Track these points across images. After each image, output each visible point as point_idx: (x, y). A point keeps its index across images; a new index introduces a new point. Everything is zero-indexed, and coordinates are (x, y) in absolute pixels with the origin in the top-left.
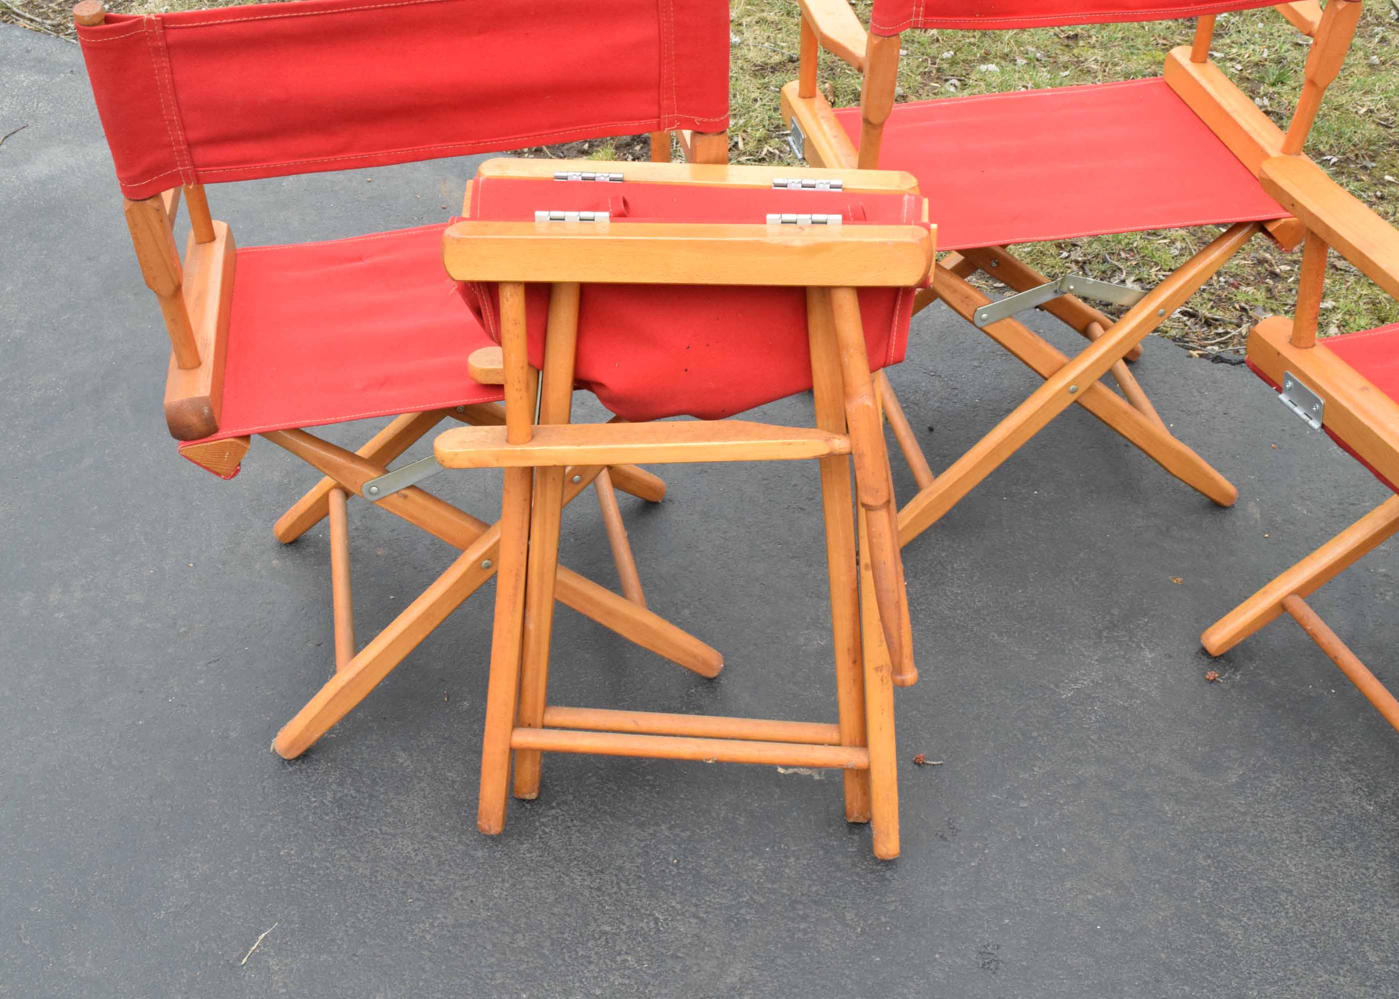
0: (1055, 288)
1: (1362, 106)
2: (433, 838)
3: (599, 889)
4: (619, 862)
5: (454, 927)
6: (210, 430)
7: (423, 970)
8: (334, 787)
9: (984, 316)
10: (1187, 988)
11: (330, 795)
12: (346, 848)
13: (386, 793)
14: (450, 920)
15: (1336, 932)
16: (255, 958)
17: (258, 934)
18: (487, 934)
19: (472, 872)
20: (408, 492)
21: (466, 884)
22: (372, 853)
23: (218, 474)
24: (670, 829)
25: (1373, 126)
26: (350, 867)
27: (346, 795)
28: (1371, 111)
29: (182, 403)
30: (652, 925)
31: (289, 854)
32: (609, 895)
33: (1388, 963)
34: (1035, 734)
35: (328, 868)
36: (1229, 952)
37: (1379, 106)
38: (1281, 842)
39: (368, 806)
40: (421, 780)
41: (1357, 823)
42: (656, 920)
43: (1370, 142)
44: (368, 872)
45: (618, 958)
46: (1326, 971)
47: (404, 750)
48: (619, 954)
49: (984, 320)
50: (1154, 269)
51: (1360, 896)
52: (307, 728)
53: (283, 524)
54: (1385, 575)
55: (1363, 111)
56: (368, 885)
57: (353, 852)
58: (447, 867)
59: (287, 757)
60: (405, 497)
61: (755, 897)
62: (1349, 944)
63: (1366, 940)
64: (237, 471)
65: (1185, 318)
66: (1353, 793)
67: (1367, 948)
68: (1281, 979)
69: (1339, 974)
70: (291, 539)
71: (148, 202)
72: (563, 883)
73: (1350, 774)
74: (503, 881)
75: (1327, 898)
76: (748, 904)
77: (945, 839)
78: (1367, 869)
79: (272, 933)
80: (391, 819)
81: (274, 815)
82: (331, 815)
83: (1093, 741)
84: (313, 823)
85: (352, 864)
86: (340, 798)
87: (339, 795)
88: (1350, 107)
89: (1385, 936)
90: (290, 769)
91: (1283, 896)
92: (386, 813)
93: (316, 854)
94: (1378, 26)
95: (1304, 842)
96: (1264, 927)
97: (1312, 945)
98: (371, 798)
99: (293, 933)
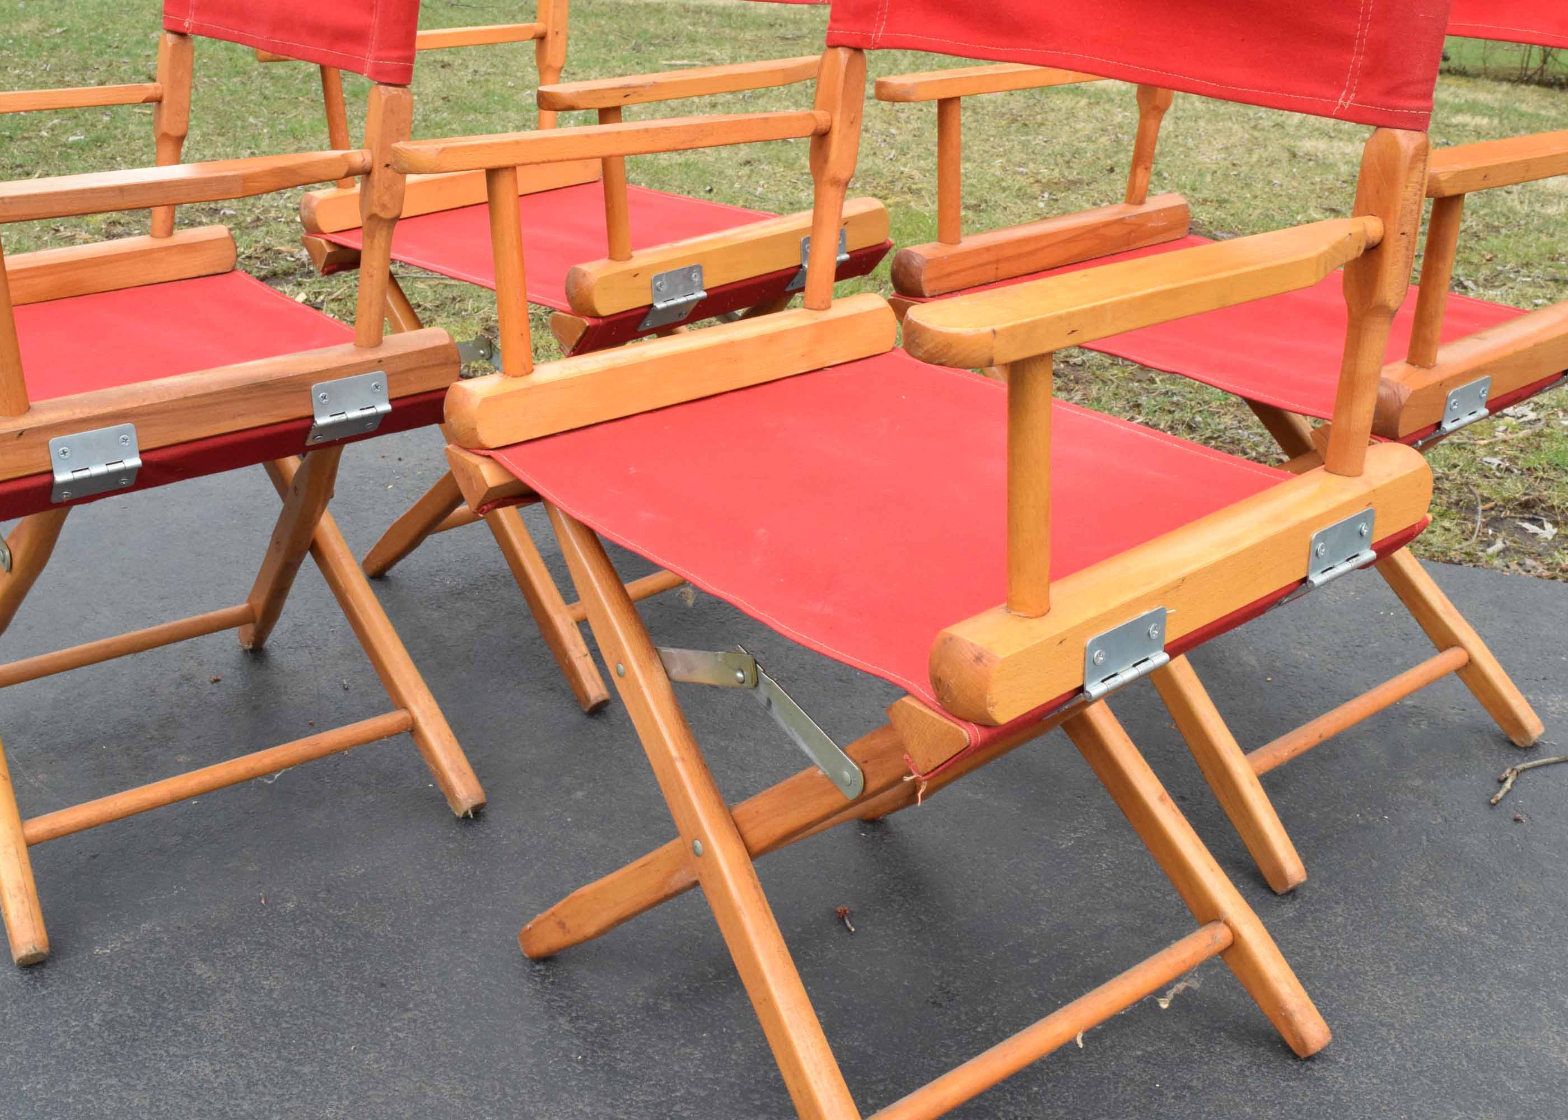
2: (241, 1055)
3: (474, 1098)
4: (502, 1064)
8: (104, 1008)
11: (97, 1017)
12: (117, 1076)
13: (177, 1008)
15: (1460, 1063)
19: (295, 1091)
21: (287, 1105)
22: (155, 1080)
24: (570, 1021)
26: (121, 1099)
27: (121, 1016)
31: (33, 1089)
32: (489, 1103)
33: (1535, 1091)
34: (1034, 887)
35: (89, 1101)
36: (1332, 1098)
38: (1366, 973)
39: (152, 1025)
40: (225, 991)
41: (1452, 946)
44: (147, 1103)
46: (1460, 1108)
47: (204, 960)
51: (1478, 1022)
54: (1414, 707)
57: (128, 1079)
58: (261, 1088)
61: (694, 1090)
62: (1481, 1075)
63: (1500, 1069)
66: (1438, 916)
67: (1504, 1078)
69: (1478, 1110)
72: (425, 1095)
73: (1429, 897)
74: (340, 1099)
75: (1439, 1028)
76: (684, 1100)
77: (940, 1006)
78: (1478, 992)
80: (182, 1039)
81: (16, 1046)
82: (99, 1040)
83: (1109, 889)
84: (73, 1050)
85: (124, 1094)
86: (112, 1020)
87: (110, 1016)
89: (1522, 1063)
90: (44, 992)
91: (1384, 1031)
92: (176, 1033)
93: (72, 1086)
95: (1393, 970)
96: (1369, 1067)
97: (1435, 1081)
98: (155, 1015)
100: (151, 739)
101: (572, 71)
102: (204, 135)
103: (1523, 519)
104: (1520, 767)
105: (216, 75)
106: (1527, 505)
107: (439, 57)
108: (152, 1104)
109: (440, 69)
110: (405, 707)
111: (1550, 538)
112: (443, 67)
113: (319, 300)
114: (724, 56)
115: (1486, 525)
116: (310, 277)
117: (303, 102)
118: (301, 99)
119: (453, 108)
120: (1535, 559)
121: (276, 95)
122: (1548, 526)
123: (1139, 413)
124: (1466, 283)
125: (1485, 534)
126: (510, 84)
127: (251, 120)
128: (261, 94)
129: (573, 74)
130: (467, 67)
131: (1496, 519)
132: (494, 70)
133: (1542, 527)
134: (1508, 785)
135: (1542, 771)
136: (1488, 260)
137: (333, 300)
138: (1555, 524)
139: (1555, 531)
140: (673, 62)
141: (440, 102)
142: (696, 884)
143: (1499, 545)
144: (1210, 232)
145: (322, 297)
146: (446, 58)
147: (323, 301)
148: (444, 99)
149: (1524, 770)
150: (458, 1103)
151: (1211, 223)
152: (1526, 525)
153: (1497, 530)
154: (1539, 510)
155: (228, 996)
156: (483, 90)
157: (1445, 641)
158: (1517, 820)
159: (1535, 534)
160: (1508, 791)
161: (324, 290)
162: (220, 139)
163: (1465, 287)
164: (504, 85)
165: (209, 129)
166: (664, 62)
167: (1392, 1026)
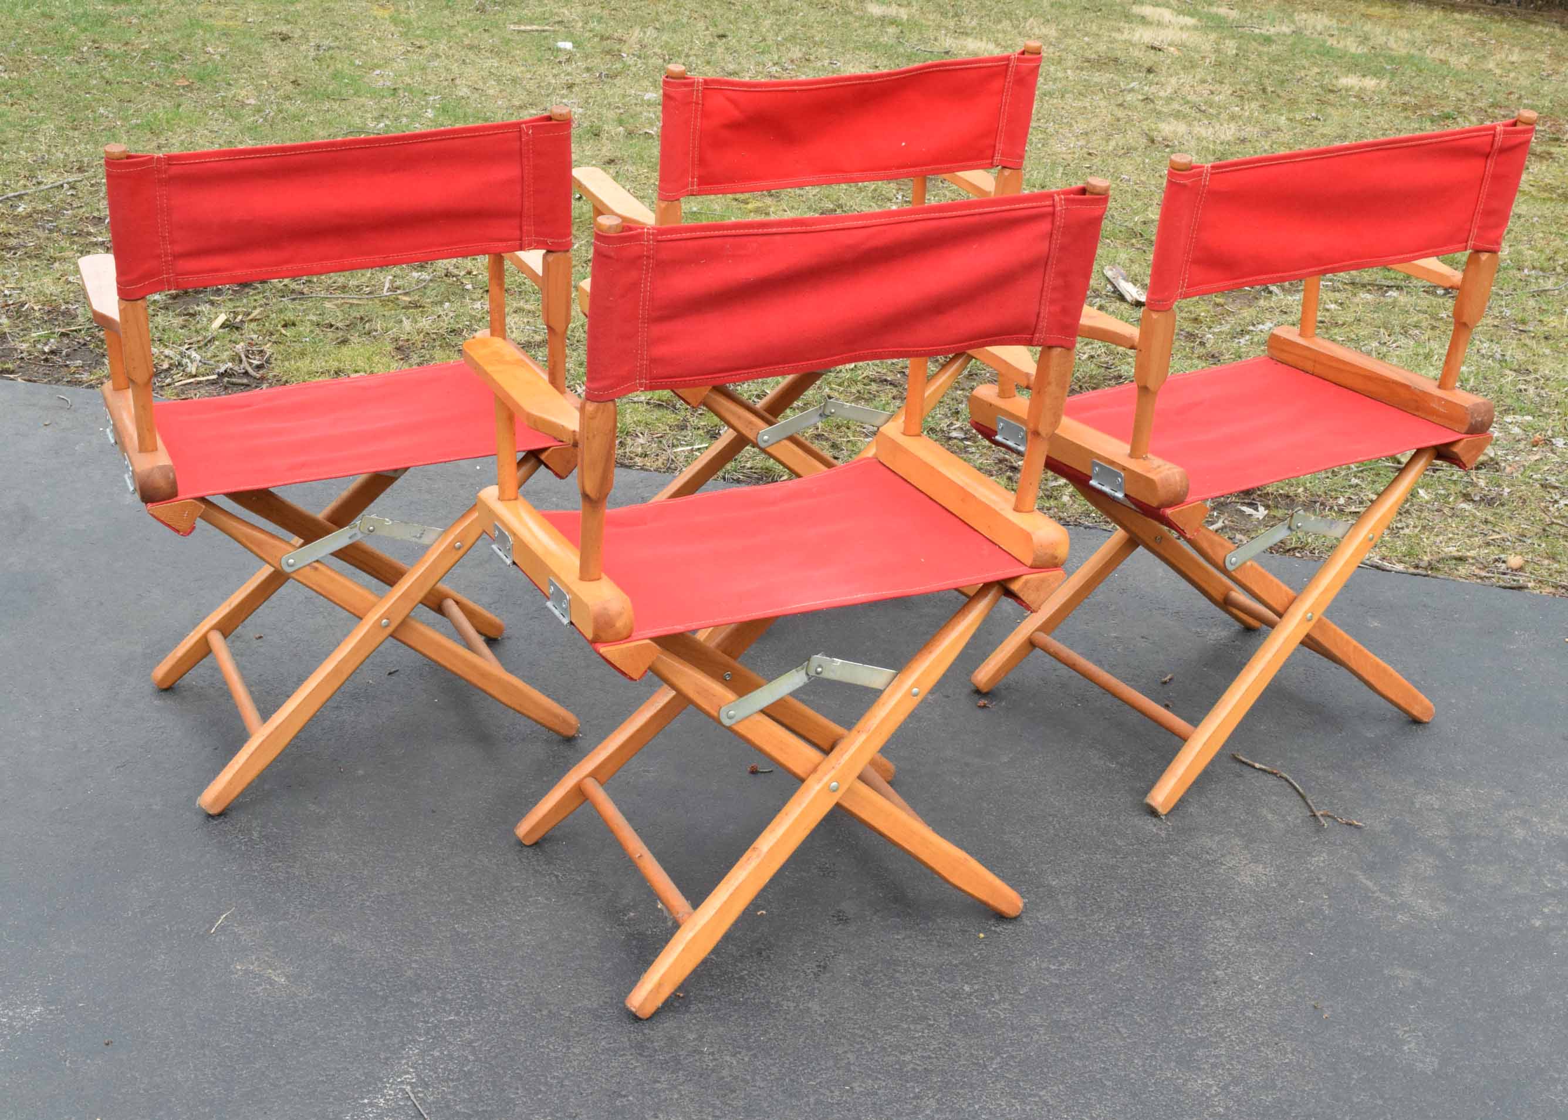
0: (820, 412)
2: (355, 849)
5: (388, 896)
6: (171, 494)
7: (369, 921)
8: (258, 829)
9: (766, 437)
11: (255, 835)
12: (280, 861)
13: (305, 828)
14: (383, 893)
16: (222, 929)
17: (219, 916)
18: (417, 897)
20: (316, 565)
21: (391, 872)
22: (305, 863)
23: (178, 531)
26: (287, 872)
27: (271, 832)
28: (1092, 357)
29: (153, 469)
30: (553, 878)
31: (231, 870)
35: (268, 874)
37: (1099, 352)
39: (292, 837)
40: (334, 818)
41: (1103, 775)
42: (557, 876)
43: (1091, 377)
44: (304, 873)
45: (530, 900)
46: (1086, 853)
47: (314, 803)
49: (765, 442)
52: (230, 782)
53: (160, 671)
55: (1086, 356)
56: (306, 880)
57: (288, 863)
59: (211, 812)
60: (316, 569)
64: (194, 528)
66: (1099, 759)
70: (165, 686)
71: (139, 302)
72: (473, 864)
73: (1096, 749)
74: (422, 867)
75: (1084, 816)
79: (232, 915)
80: (315, 842)
81: (210, 849)
82: (262, 845)
84: (247, 850)
85: (289, 870)
86: (266, 835)
87: (264, 833)
92: (310, 840)
93: (254, 868)
94: (1096, 297)
98: (293, 832)
99: (250, 912)
101: (418, 44)
102: (60, 129)
103: (1243, 504)
105: (44, 51)
106: (1247, 493)
107: (277, 28)
109: (279, 42)
111: (1261, 518)
112: (283, 40)
113: (237, 320)
114: (574, 16)
115: (1214, 509)
116: (219, 295)
117: (147, 87)
118: (145, 84)
119: (306, 94)
121: (119, 79)
122: (1261, 509)
123: (957, 420)
125: (1211, 516)
126: (357, 62)
127: (102, 110)
128: (102, 77)
130: (308, 40)
131: (1222, 504)
132: (337, 43)
133: (1256, 509)
137: (251, 320)
138: (1267, 507)
139: (1266, 512)
140: (523, 28)
141: (290, 87)
143: (1219, 524)
145: (240, 317)
146: (285, 29)
147: (242, 321)
148: (293, 82)
152: (1244, 508)
153: (1221, 513)
154: (1255, 496)
155: (336, 820)
156: (330, 70)
159: (1250, 515)
161: (239, 309)
162: (76, 132)
163: (1271, 292)
164: (352, 63)
165: (62, 122)
166: (512, 27)
167: (1056, 816)
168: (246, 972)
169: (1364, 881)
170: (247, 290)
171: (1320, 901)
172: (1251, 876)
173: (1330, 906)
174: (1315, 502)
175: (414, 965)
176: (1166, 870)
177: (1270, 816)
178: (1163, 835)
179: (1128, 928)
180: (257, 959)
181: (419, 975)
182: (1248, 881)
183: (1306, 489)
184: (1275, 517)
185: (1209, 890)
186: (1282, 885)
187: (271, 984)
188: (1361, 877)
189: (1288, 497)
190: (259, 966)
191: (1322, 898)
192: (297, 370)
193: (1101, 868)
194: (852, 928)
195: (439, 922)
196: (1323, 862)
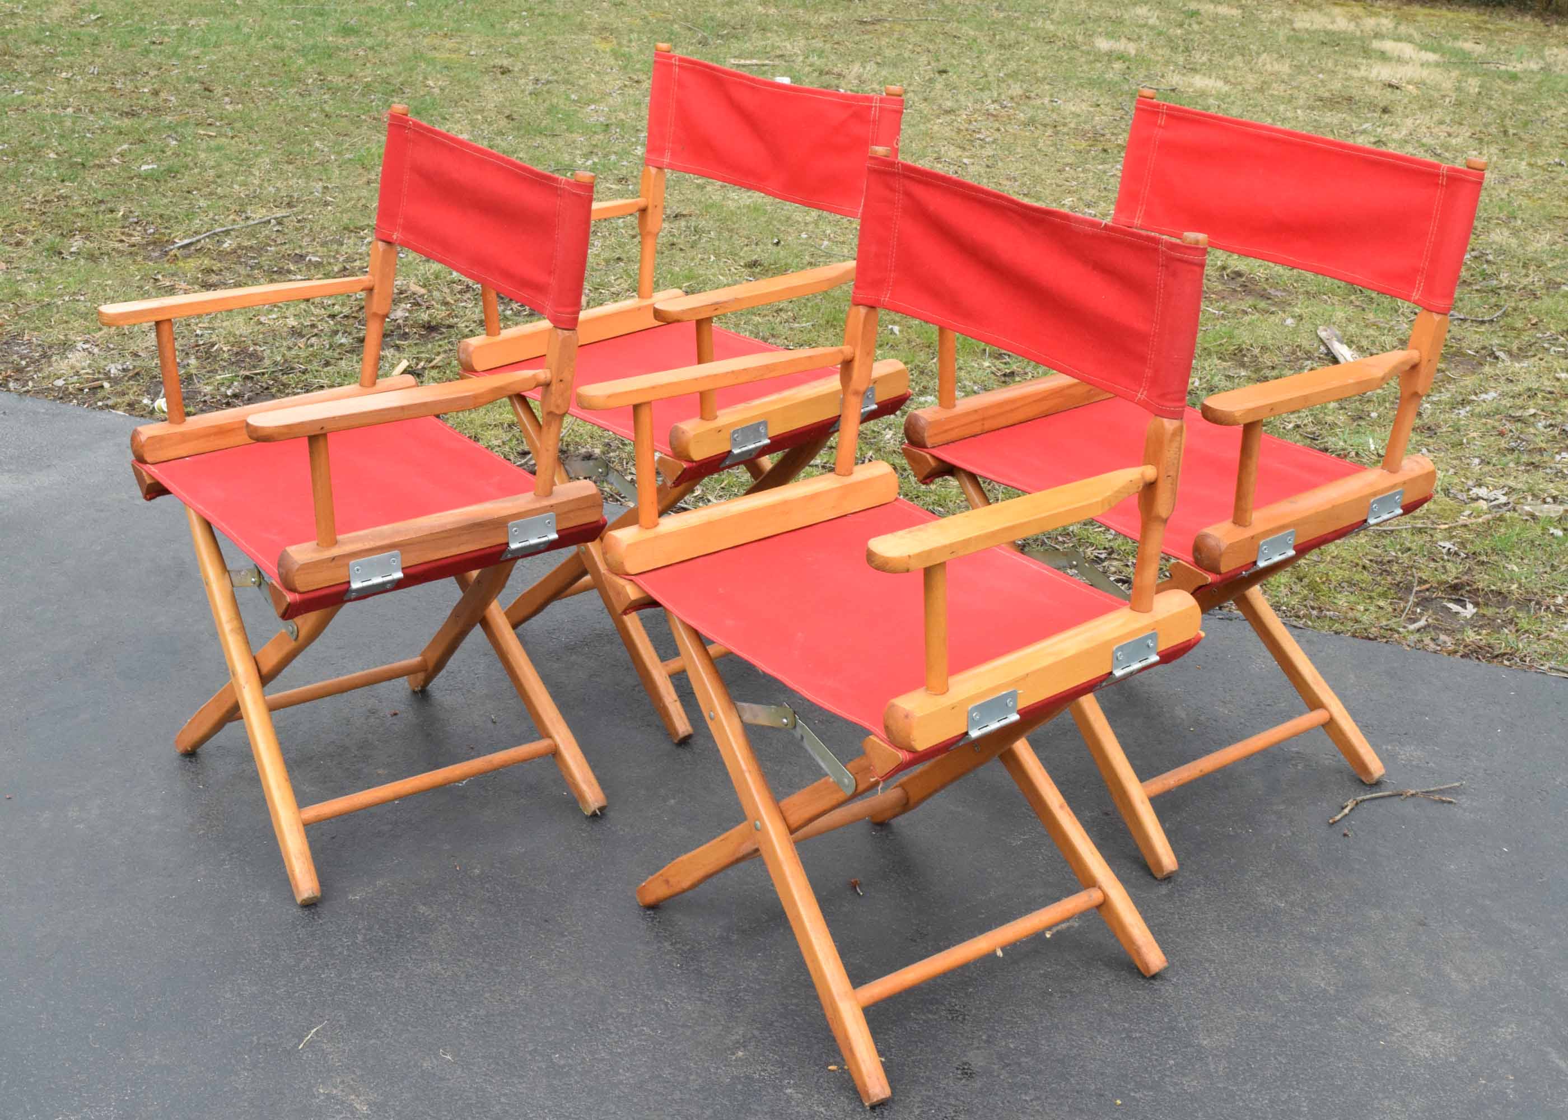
1: (1289, 422)
2: (460, 960)
3: (613, 986)
4: (628, 968)
5: (486, 1016)
7: (463, 1045)
8: (363, 931)
10: (1127, 1025)
11: (360, 937)
12: (381, 970)
13: (412, 932)
14: (482, 1012)
15: (1252, 984)
16: (310, 1044)
17: (309, 1029)
18: (517, 1020)
19: (497, 980)
21: (494, 988)
22: (406, 973)
24: (672, 944)
25: (1298, 437)
26: (387, 983)
27: (376, 936)
28: (1298, 426)
30: (663, 1006)
31: (328, 977)
32: (622, 989)
34: (990, 870)
35: (366, 984)
36: (1161, 1001)
37: (1306, 421)
39: (397, 942)
40: (442, 922)
41: (1270, 915)
42: (666, 1004)
44: (403, 985)
45: (635, 1029)
46: (1243, 1009)
47: (424, 904)
48: (636, 1026)
50: (1090, 549)
51: (1272, 961)
54: (1298, 753)
55: (1290, 426)
56: (405, 993)
57: (388, 972)
58: (475, 978)
61: (752, 985)
62: (1263, 992)
63: (1277, 987)
65: (1119, 584)
66: (1267, 896)
67: (1278, 993)
68: (1205, 1015)
69: (1255, 1010)
72: (580, 984)
73: (1264, 884)
74: (526, 985)
75: (1245, 963)
76: (745, 990)
77: (915, 941)
78: (1278, 943)
79: (323, 1028)
80: (419, 950)
81: (311, 952)
82: (364, 950)
84: (349, 956)
85: (388, 980)
86: (370, 938)
87: (368, 936)
88: (1278, 423)
89: (1293, 985)
90: (321, 921)
91: (1207, 965)
92: (414, 947)
93: (354, 976)
94: (1307, 359)
95: (1225, 929)
96: (1191, 984)
97: (1232, 994)
98: (398, 936)
99: (342, 1027)
100: (355, 756)
101: (635, 78)
102: (275, 162)
103: (1450, 600)
104: (1360, 798)
105: (271, 84)
106: (1455, 588)
107: (498, 62)
108: (407, 986)
109: (499, 76)
110: (551, 737)
111: (1469, 616)
112: (503, 73)
113: (419, 367)
114: (797, 50)
115: (1417, 604)
116: (406, 339)
117: (365, 121)
118: (363, 117)
119: (519, 129)
120: (1449, 635)
121: (338, 112)
122: (1470, 606)
124: (1498, 353)
125: (1414, 613)
126: (573, 97)
127: (317, 144)
128: (322, 110)
129: (637, 82)
130: (527, 74)
131: (1426, 599)
132: (555, 78)
133: (1464, 607)
134: (1346, 811)
135: (1377, 802)
136: (1533, 325)
137: (433, 367)
138: (1476, 604)
139: (1475, 610)
140: (742, 62)
141: (503, 123)
142: (757, 850)
143: (1422, 623)
144: (1265, 290)
145: (422, 364)
146: (506, 62)
147: (424, 368)
148: (508, 117)
149: (1363, 801)
150: (601, 988)
151: (1267, 279)
152: (1451, 605)
153: (1425, 609)
154: (1464, 592)
155: (444, 926)
156: (547, 104)
157: (1314, 703)
158: (1345, 835)
159: (1457, 613)
160: (1346, 815)
161: (423, 355)
162: (291, 167)
163: (1497, 358)
164: (568, 98)
165: (278, 155)
166: (732, 61)
167: (1213, 961)
168: (329, 1096)
169: (1557, 1061)
170: (434, 334)
171: (1505, 1082)
172: (1428, 1047)
173: (1514, 1090)
174: (1530, 601)
175: (503, 1100)
176: (1332, 1033)
177: (1454, 975)
178: (1332, 992)
179: (1284, 1102)
180: (343, 1082)
181: (507, 1112)
182: (1425, 1053)
183: (1520, 585)
184: (1484, 615)
185: (1379, 1062)
186: (1462, 1060)
187: (352, 1113)
188: (1554, 1056)
189: (1500, 593)
190: (343, 1091)
191: (1507, 1079)
192: (471, 422)
193: (1258, 1027)
194: (978, 1084)
195: (535, 1050)
196: (1511, 1034)
